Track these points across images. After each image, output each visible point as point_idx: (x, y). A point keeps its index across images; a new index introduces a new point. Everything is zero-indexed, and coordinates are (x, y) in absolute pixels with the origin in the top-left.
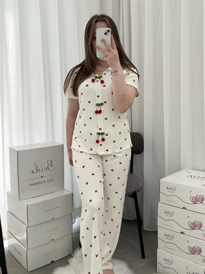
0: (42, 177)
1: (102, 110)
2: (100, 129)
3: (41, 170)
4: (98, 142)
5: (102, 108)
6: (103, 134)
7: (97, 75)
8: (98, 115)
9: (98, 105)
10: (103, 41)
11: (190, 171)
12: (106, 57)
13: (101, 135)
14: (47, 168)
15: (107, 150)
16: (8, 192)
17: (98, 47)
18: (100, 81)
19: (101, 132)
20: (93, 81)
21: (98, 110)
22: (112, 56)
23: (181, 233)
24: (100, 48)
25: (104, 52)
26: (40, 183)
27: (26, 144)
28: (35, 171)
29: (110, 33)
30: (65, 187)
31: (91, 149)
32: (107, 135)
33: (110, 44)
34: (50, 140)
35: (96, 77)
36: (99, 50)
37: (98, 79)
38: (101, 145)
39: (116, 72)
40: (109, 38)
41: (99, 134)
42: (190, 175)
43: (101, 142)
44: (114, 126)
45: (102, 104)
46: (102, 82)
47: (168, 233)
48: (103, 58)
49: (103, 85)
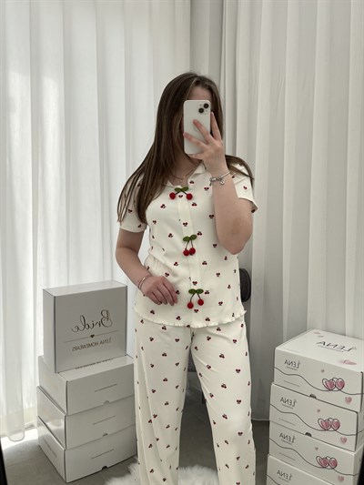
0: (92, 336)
1: (195, 247)
2: (195, 283)
3: (91, 326)
4: (190, 306)
5: (196, 244)
6: (200, 291)
7: (179, 187)
8: (190, 257)
9: (187, 239)
10: (197, 124)
11: (322, 333)
12: (202, 152)
13: (196, 295)
14: (101, 323)
15: (208, 320)
16: (40, 357)
17: (188, 135)
18: (185, 196)
19: (196, 288)
20: (173, 196)
21: (188, 249)
22: (212, 151)
23: (307, 434)
24: (190, 138)
25: (198, 144)
26: (90, 345)
27: (71, 284)
28: (81, 327)
29: (209, 109)
30: (129, 351)
31: (178, 318)
32: (207, 293)
33: (209, 130)
34: (108, 278)
35: (178, 190)
36: (190, 139)
37: (181, 193)
38: (196, 311)
39: (221, 179)
40: (206, 119)
41: (192, 292)
42: (322, 340)
43: (196, 306)
44: (218, 274)
45: (193, 237)
46: (189, 197)
47: (286, 433)
48: (196, 154)
49: (191, 202)
